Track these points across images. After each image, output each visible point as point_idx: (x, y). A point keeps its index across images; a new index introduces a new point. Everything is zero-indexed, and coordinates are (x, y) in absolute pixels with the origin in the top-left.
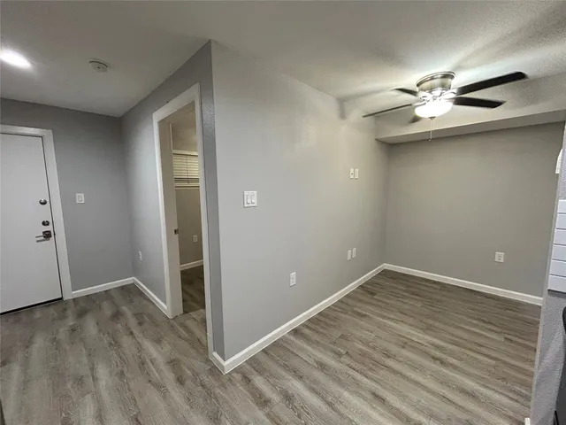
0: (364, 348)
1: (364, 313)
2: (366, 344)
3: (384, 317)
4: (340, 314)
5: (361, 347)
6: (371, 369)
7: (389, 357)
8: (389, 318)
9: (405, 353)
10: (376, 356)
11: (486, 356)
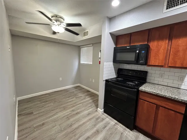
0: (64, 133)
1: (41, 123)
2: (61, 131)
3: (50, 117)
4: (32, 136)
5: (62, 134)
6: (75, 136)
7: (71, 126)
8: (52, 116)
9: (72, 120)
10: (69, 130)
11: (79, 104)
